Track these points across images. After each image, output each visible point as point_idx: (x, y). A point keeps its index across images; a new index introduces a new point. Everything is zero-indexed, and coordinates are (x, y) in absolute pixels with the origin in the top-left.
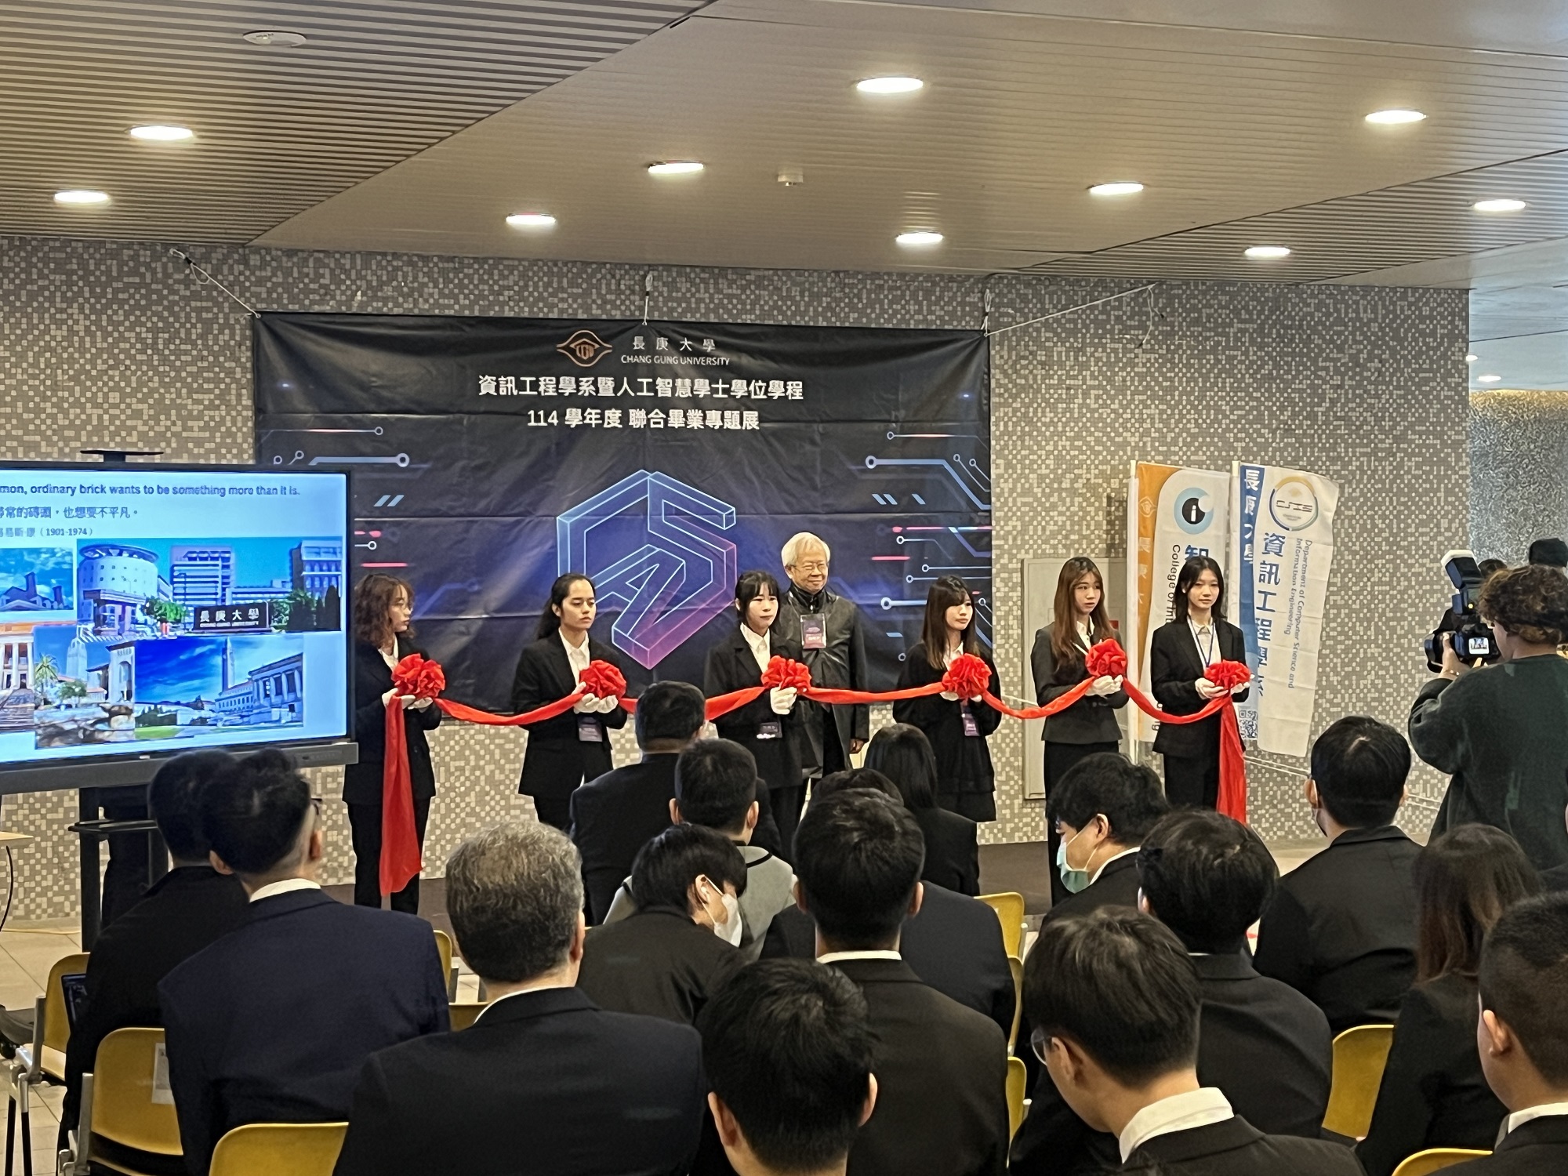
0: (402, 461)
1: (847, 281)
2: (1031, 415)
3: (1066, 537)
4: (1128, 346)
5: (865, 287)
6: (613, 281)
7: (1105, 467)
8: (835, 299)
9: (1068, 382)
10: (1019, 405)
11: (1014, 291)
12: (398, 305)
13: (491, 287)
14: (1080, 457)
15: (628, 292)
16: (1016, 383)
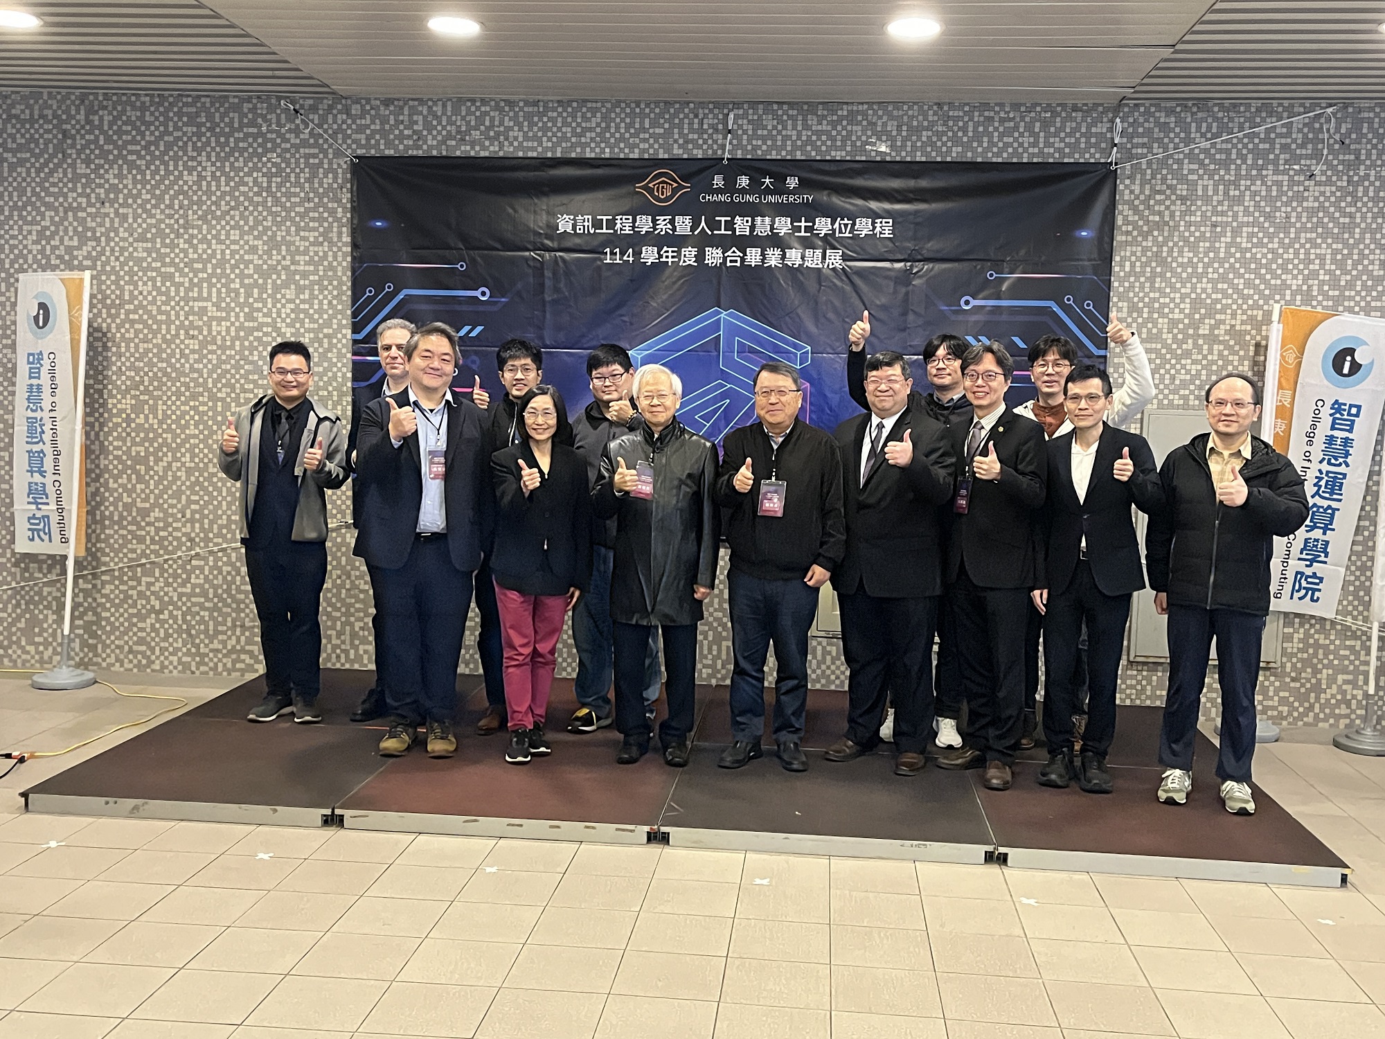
0: (482, 294)
4: (1296, 178)
5: (971, 119)
6: (696, 121)
7: (1255, 312)
8: (939, 135)
9: (1214, 219)
10: (1150, 244)
11: (1151, 119)
12: (484, 148)
13: (574, 130)
14: (1224, 301)
15: (710, 131)
16: (1148, 220)
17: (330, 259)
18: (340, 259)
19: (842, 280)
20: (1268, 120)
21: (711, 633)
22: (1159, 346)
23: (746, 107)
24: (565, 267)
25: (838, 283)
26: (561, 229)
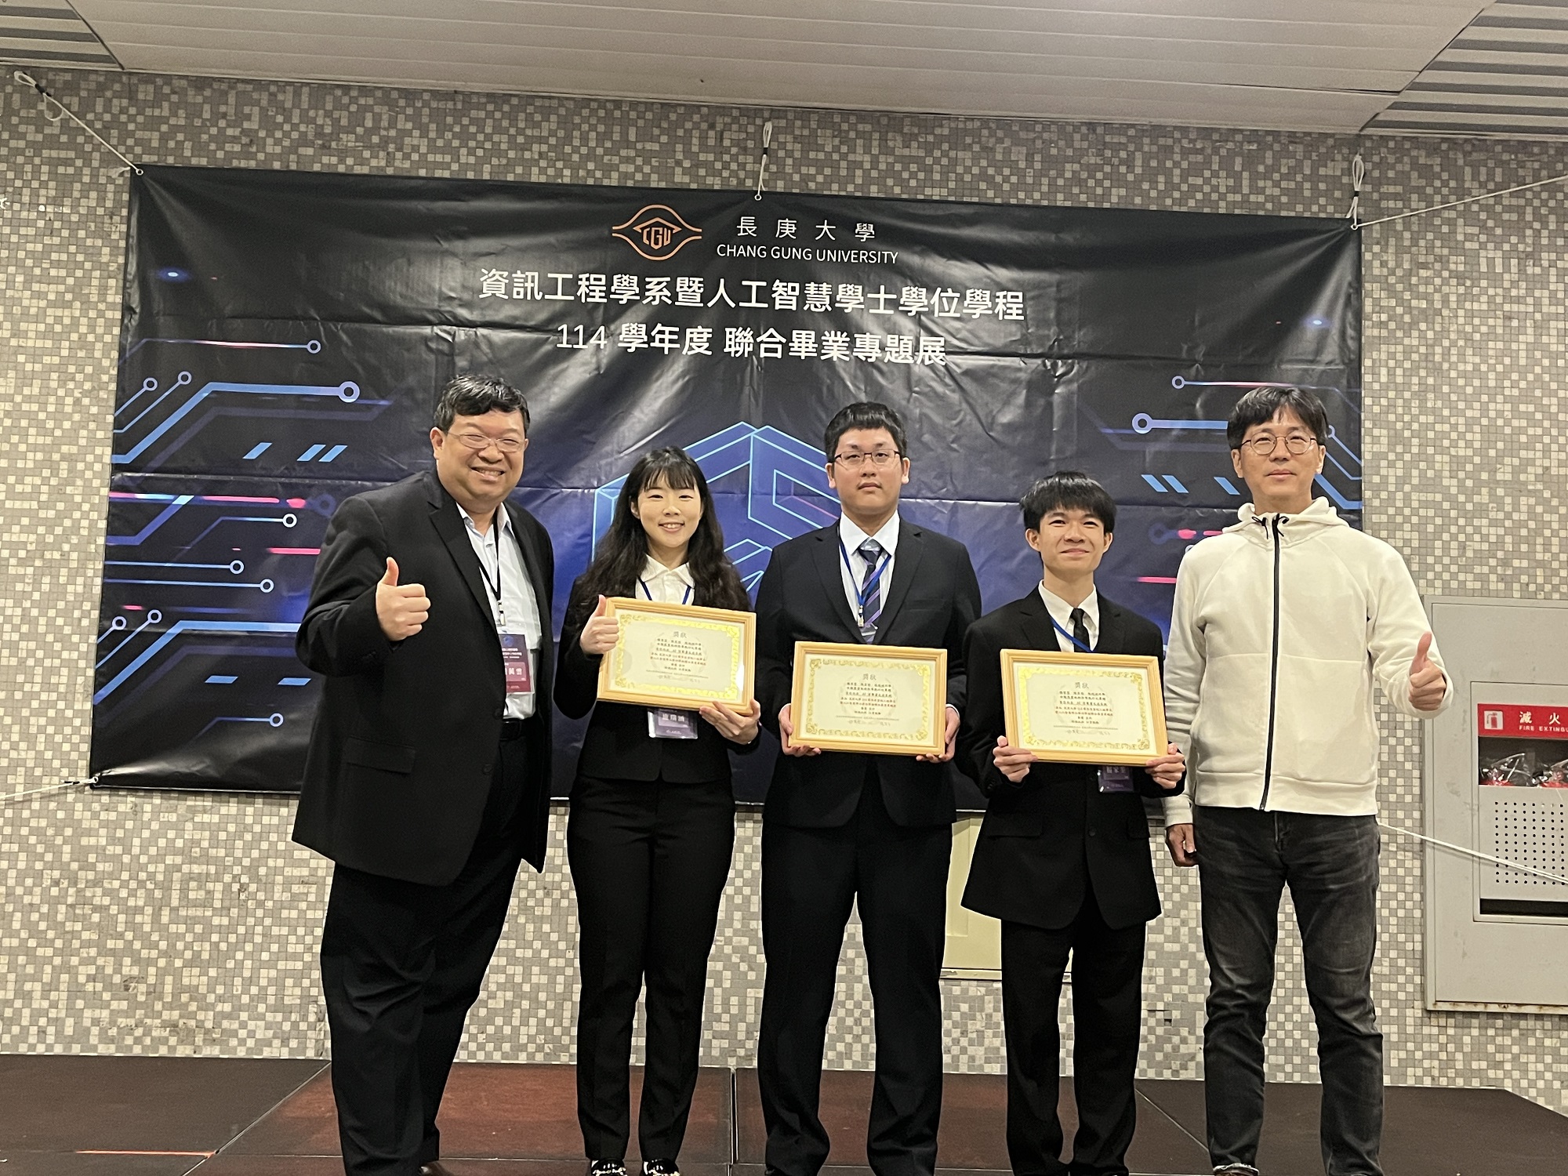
0: (347, 392)
2: (1438, 358)
3: (1505, 563)
5: (1139, 148)
6: (711, 133)
8: (1092, 170)
9: (1507, 307)
10: (1415, 342)
11: (1406, 159)
12: (363, 162)
13: (512, 139)
14: (1531, 431)
15: (734, 150)
16: (1410, 307)
17: (83, 329)
18: (100, 330)
19: (946, 385)
21: (727, 974)
22: (1439, 497)
23: (790, 116)
24: (490, 356)
25: (940, 389)
26: (487, 293)
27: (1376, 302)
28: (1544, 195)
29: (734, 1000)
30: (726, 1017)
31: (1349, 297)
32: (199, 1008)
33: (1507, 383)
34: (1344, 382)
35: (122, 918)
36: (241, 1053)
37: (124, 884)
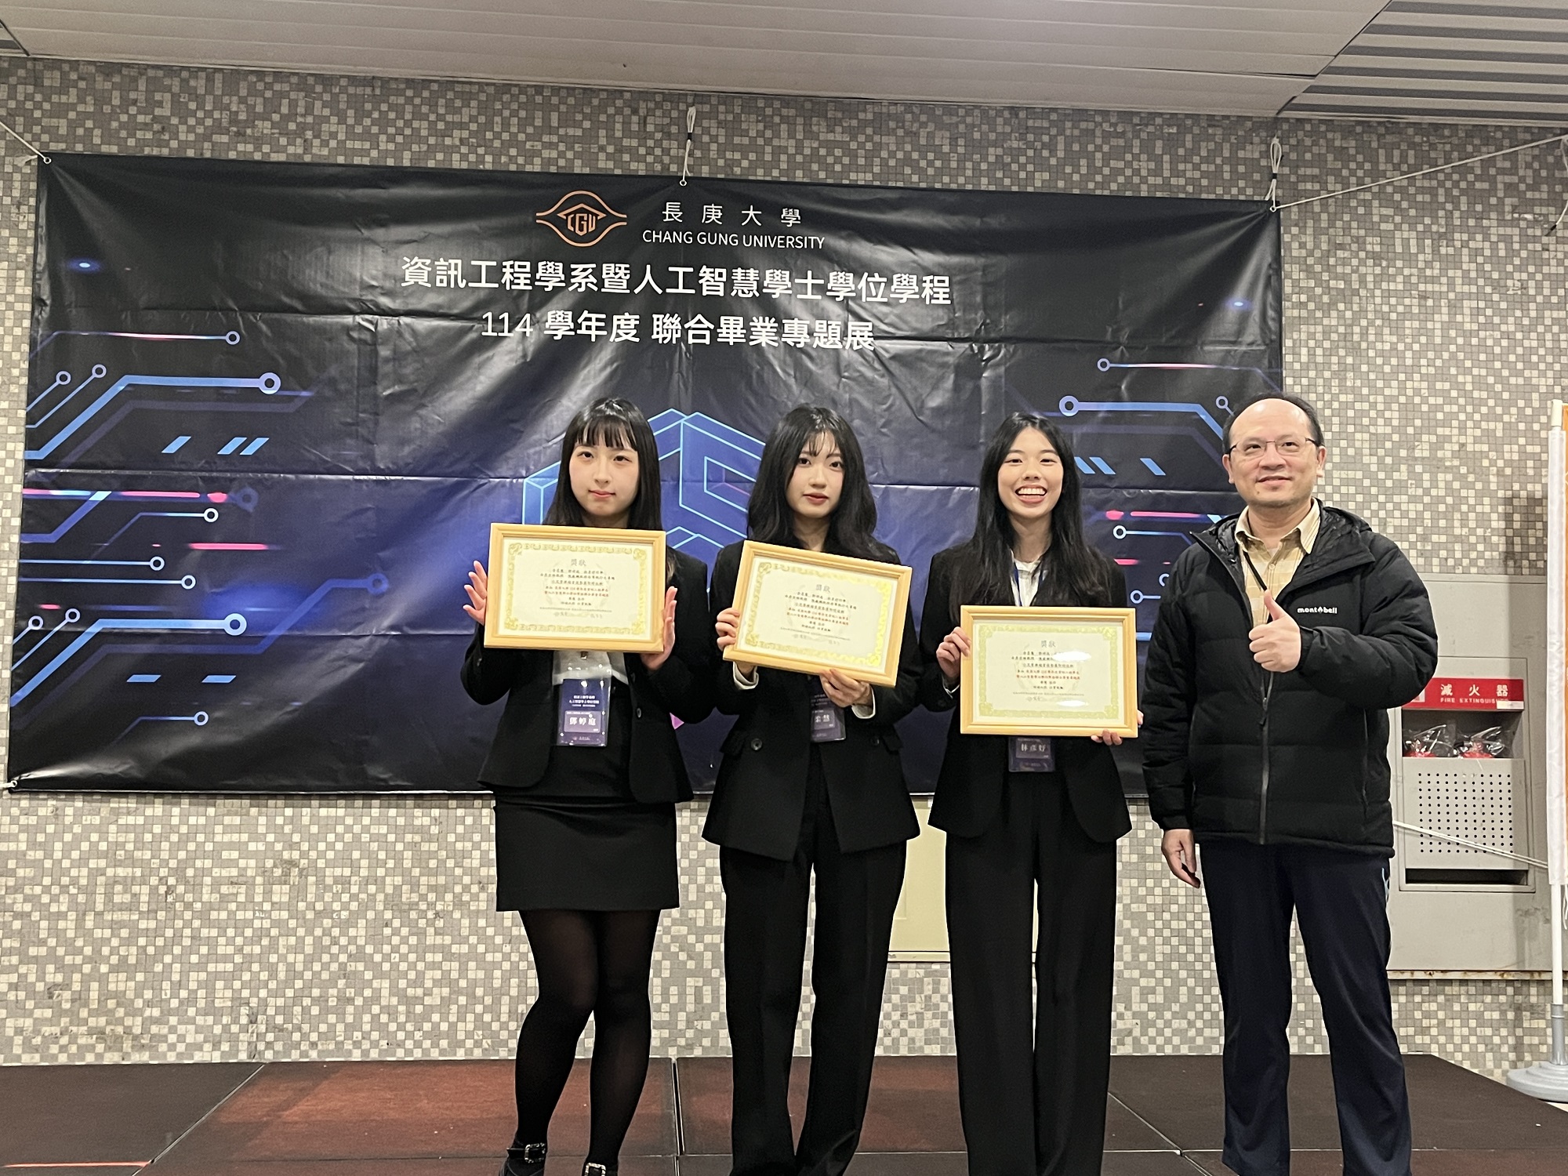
0: (270, 384)
1: (1030, 123)
2: (1356, 338)
3: (1424, 538)
4: (1530, 232)
5: (1061, 132)
6: (635, 119)
7: (1492, 425)
8: (1015, 154)
9: (1422, 287)
10: (1334, 322)
11: (1322, 142)
12: (278, 149)
13: (432, 126)
14: (1447, 408)
15: (658, 136)
16: (1328, 287)
18: (9, 323)
19: (875, 370)
20: (1484, 149)
22: (1359, 475)
23: (714, 101)
24: (414, 344)
25: (869, 373)
26: (410, 281)
27: (1296, 283)
28: (1456, 177)
29: (674, 990)
30: (665, 1007)
31: (1269, 278)
32: (127, 1014)
33: (1423, 362)
34: (1266, 362)
35: (44, 924)
36: (171, 1058)
37: (47, 890)
